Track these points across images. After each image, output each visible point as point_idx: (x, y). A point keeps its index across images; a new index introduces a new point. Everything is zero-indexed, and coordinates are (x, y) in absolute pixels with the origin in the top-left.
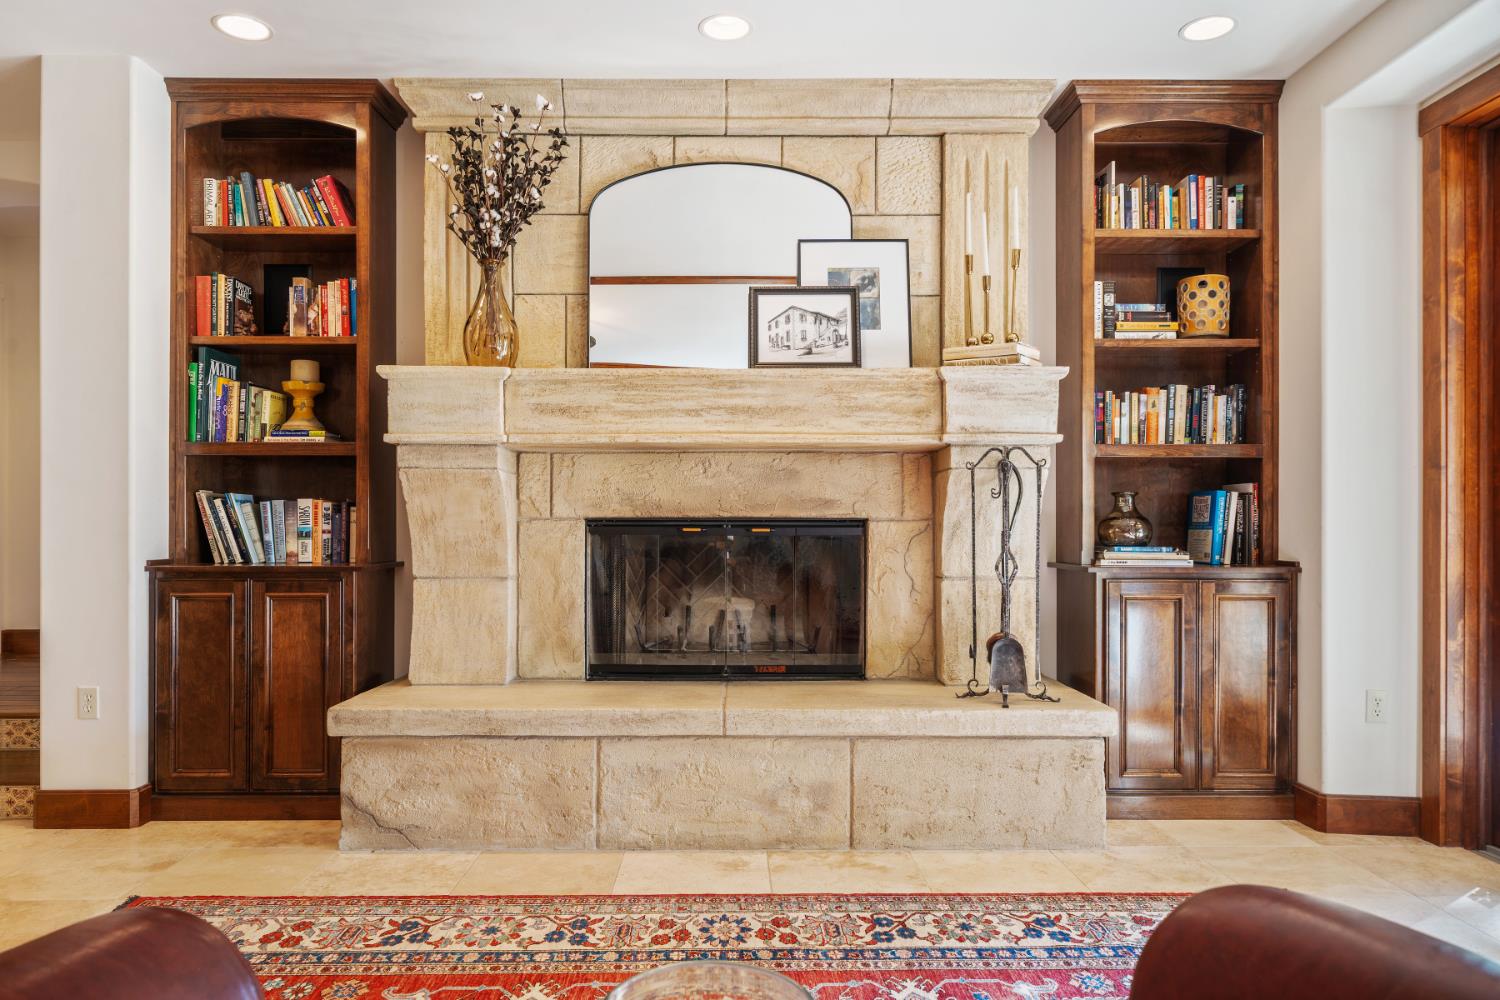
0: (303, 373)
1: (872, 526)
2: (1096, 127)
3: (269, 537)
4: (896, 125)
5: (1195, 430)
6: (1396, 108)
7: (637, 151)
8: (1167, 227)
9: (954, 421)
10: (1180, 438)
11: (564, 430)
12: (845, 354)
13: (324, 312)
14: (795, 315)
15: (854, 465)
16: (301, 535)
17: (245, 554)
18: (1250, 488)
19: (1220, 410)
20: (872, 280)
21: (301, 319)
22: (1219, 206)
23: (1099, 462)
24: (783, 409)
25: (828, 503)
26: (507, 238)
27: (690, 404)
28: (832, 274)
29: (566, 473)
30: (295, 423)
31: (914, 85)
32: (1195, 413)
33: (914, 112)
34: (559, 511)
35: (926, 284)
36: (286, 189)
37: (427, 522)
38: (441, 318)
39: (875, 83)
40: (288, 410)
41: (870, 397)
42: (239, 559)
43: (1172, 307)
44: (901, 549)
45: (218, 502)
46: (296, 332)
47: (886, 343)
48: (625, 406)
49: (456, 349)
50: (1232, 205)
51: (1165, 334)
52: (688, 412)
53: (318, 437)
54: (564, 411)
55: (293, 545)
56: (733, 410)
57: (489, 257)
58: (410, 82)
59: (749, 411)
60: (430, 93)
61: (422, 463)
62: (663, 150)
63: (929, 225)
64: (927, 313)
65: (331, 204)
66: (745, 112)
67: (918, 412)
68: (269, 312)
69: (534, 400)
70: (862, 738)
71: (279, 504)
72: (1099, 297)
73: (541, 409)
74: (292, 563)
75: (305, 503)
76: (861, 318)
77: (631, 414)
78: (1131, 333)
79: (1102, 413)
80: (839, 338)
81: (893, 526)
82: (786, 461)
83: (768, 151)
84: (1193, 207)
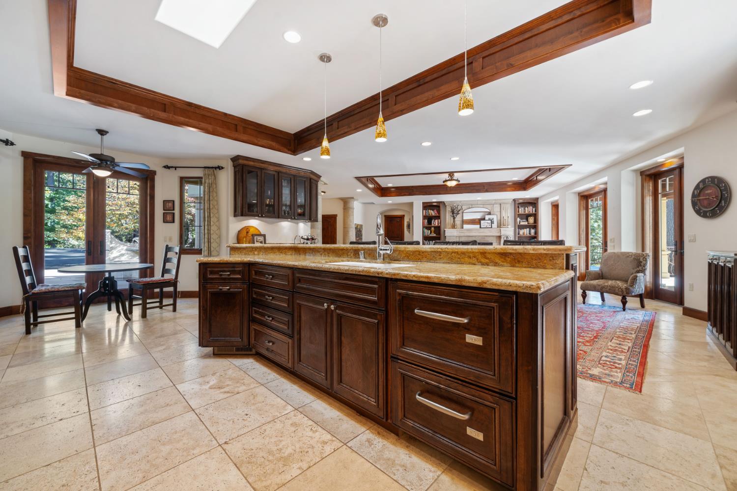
0: (433, 229)
2: (517, 202)
4: (495, 203)
5: (530, 233)
7: (468, 206)
8: (527, 212)
9: (502, 233)
10: (528, 234)
11: (462, 234)
12: (490, 227)
13: (436, 223)
14: (485, 223)
15: (492, 237)
19: (533, 231)
20: (493, 219)
21: (433, 223)
22: (532, 210)
23: (518, 237)
24: (483, 232)
25: (488, 241)
26: (456, 216)
28: (489, 218)
30: (432, 234)
31: (498, 200)
32: (530, 231)
33: (497, 202)
35: (499, 218)
36: (432, 211)
38: (448, 224)
39: (493, 200)
40: (431, 232)
41: (493, 231)
43: (527, 221)
45: (426, 241)
46: (433, 225)
47: (495, 225)
49: (450, 226)
50: (534, 209)
51: (526, 223)
52: (474, 233)
53: (435, 235)
57: (454, 218)
58: (446, 203)
59: (480, 232)
60: (448, 203)
61: (448, 238)
62: (471, 206)
63: (499, 213)
64: (499, 222)
65: (436, 212)
66: (479, 203)
67: (498, 232)
68: (430, 222)
69: (459, 231)
72: (518, 220)
73: (460, 233)
76: (492, 222)
77: (469, 233)
78: (522, 223)
79: (519, 231)
80: (490, 225)
82: (484, 237)
83: (482, 206)
84: (530, 210)
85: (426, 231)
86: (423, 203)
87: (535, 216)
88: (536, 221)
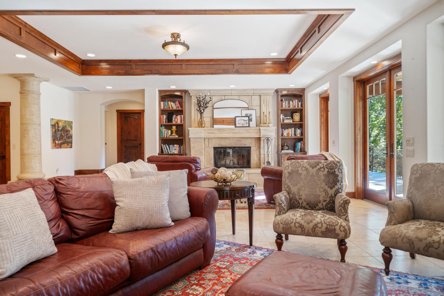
0: (174, 128)
1: (252, 148)
2: (280, 94)
3: (171, 150)
4: (254, 94)
5: (295, 134)
6: (316, 94)
7: (220, 98)
8: (291, 107)
9: (262, 134)
10: (293, 135)
11: (212, 136)
12: (248, 125)
13: (178, 120)
14: (241, 120)
15: (249, 140)
16: (175, 150)
17: (168, 152)
18: (302, 142)
19: (299, 131)
20: (251, 115)
21: (174, 121)
22: (298, 104)
23: (282, 139)
24: (239, 133)
25: (246, 145)
26: (204, 111)
27: (228, 132)
28: (246, 114)
29: (211, 141)
30: (173, 135)
31: (257, 89)
32: (295, 132)
33: (256, 93)
34: (210, 146)
35: (258, 115)
36: (172, 103)
37: (193, 148)
38: (194, 121)
39: (251, 89)
40: (172, 133)
41: (251, 131)
42: (167, 153)
43: (292, 118)
44: (256, 150)
45: (164, 145)
46: (174, 123)
47: (253, 124)
48: (219, 132)
49: (196, 125)
50: (300, 104)
51: (291, 121)
52: (227, 133)
53: (177, 136)
54: (211, 133)
55: (174, 151)
56: (233, 133)
57: (201, 113)
58: (190, 90)
59: (235, 133)
60: (193, 91)
61: (194, 140)
62: (223, 98)
63: (259, 107)
64: (259, 119)
65: (178, 105)
66: (234, 93)
67: (257, 133)
68: (170, 119)
69: (207, 132)
70: (250, 173)
71: (172, 145)
72: (282, 117)
73: (209, 133)
74: (174, 153)
75: (175, 145)
76: (250, 120)
77: (220, 133)
78: (286, 121)
79: (282, 132)
80: (247, 123)
81: (254, 148)
82: (240, 139)
83: (237, 98)
84: (294, 104)
85: (164, 130)
86: (160, 92)
87: (301, 111)
88: (302, 118)
